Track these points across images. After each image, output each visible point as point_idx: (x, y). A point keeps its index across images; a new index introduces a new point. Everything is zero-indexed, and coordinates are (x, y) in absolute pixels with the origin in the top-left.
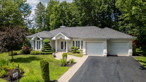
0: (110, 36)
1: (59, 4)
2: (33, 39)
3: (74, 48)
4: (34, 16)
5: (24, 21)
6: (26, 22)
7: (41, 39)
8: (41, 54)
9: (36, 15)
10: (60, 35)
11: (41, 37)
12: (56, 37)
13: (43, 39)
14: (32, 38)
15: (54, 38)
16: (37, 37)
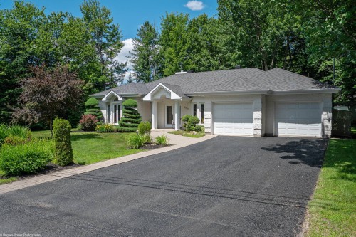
0: (276, 87)
1: (188, 23)
2: (104, 99)
3: (190, 119)
4: (132, 54)
5: (108, 65)
6: (111, 68)
7: (120, 99)
8: (118, 131)
9: (136, 53)
10: (161, 89)
11: (121, 96)
12: (153, 96)
13: (126, 98)
14: (104, 96)
15: (148, 98)
16: (114, 95)
